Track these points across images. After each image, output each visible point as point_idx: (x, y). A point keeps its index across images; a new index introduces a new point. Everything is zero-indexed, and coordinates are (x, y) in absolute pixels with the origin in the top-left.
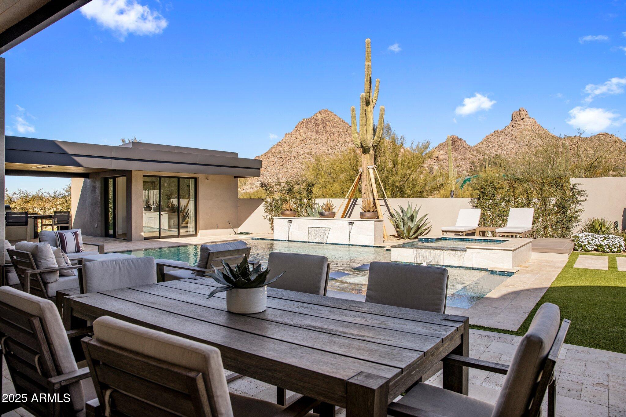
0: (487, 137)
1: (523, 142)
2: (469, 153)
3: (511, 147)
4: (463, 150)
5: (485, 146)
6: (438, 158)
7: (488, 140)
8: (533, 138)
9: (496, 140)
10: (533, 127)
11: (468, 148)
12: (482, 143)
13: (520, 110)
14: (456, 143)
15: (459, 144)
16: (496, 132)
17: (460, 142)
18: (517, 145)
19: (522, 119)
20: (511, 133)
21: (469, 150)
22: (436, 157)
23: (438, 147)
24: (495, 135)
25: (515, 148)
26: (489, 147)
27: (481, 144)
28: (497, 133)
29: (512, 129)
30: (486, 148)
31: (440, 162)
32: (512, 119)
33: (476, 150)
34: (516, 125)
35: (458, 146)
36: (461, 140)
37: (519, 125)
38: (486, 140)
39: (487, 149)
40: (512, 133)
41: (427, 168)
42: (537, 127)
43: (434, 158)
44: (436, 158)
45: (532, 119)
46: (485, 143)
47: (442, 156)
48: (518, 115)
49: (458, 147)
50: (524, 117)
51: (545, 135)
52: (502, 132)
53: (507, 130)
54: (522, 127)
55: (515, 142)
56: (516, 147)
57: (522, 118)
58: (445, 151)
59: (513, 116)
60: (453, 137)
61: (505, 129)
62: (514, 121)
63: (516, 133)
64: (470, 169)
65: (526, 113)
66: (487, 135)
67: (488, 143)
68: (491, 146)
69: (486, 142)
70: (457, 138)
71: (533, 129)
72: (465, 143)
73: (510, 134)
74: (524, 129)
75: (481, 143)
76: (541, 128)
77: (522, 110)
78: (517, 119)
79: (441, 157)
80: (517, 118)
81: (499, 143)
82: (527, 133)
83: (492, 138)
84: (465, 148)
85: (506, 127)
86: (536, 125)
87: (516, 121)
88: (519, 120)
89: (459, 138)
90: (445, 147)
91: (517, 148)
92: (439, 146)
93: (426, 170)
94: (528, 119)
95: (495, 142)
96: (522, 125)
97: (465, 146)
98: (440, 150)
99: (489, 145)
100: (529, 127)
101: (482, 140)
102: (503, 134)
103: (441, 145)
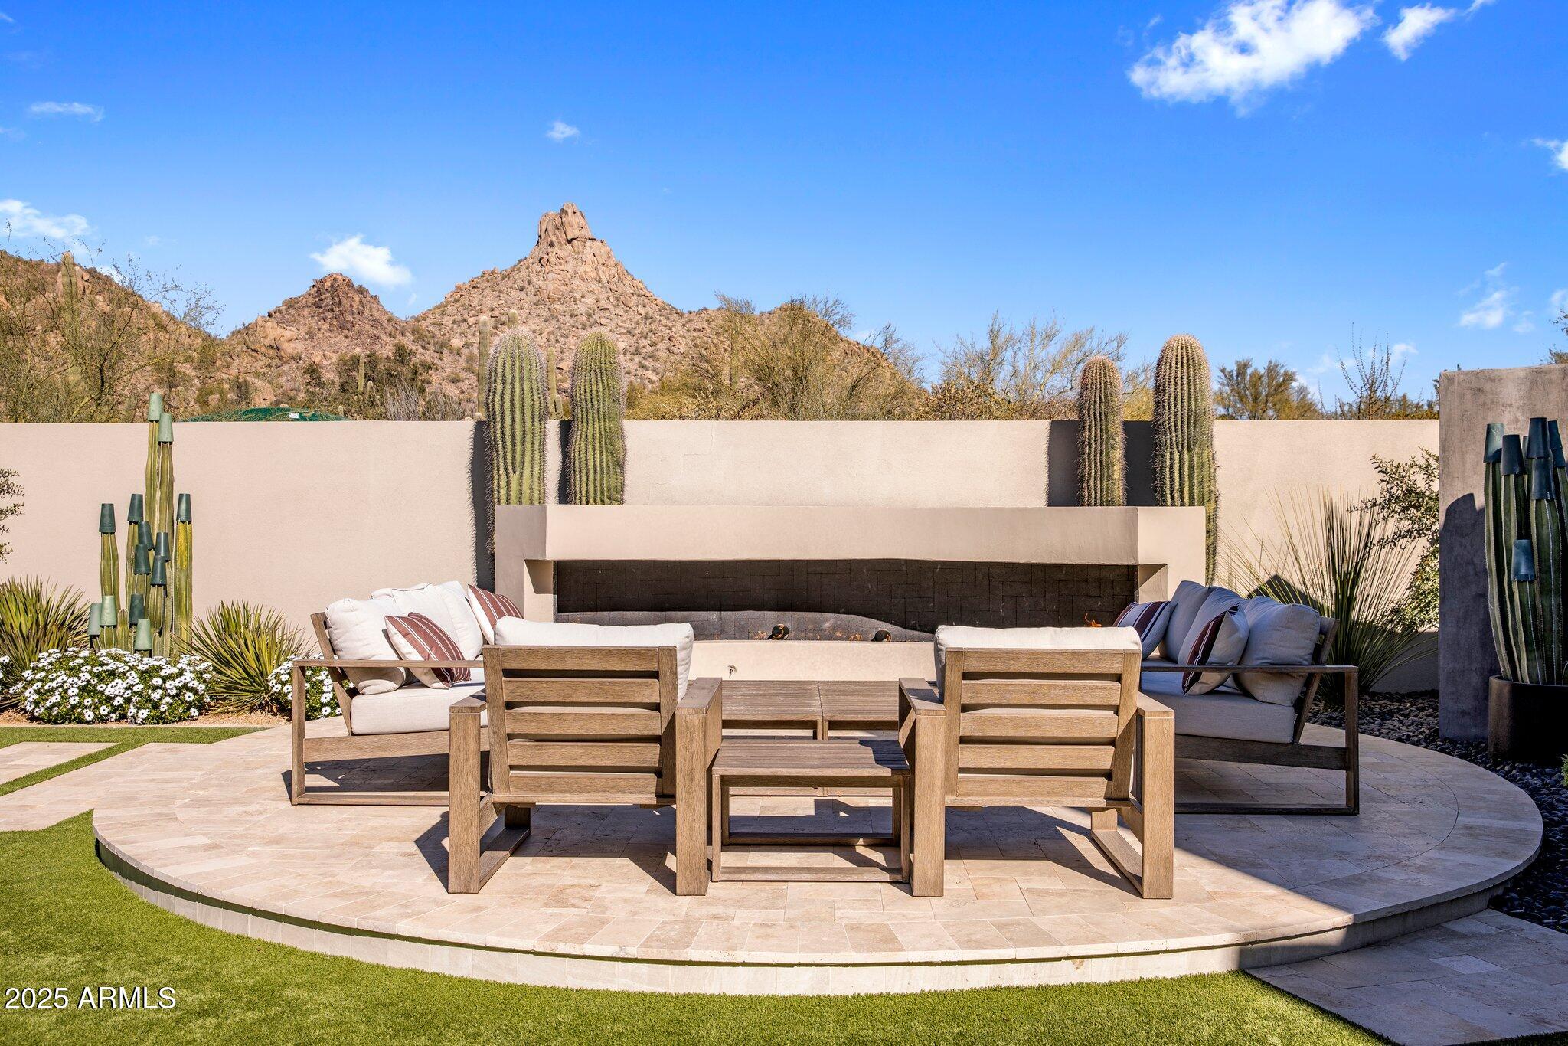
0: (458, 289)
1: (571, 316)
2: (389, 339)
3: (533, 327)
4: (368, 327)
5: (452, 319)
6: (278, 349)
7: (462, 302)
8: (599, 304)
9: (490, 301)
10: (601, 269)
11: (385, 324)
12: (442, 308)
13: (563, 210)
14: (344, 301)
15: (356, 305)
16: (489, 276)
17: (357, 299)
18: (553, 325)
19: (570, 241)
20: (535, 281)
21: (390, 328)
22: (272, 348)
23: (281, 312)
24: (486, 284)
25: (545, 334)
26: (465, 325)
27: (438, 311)
28: (491, 279)
29: (539, 269)
30: (455, 326)
31: (286, 367)
32: (540, 236)
33: (414, 332)
34: (552, 260)
35: (353, 313)
36: (361, 291)
37: (559, 258)
38: (456, 301)
39: (459, 330)
40: (538, 282)
41: (226, 386)
42: (614, 271)
43: (263, 350)
44: (271, 352)
45: (598, 243)
46: (450, 309)
47: (292, 345)
48: (556, 227)
49: (350, 318)
50: (576, 233)
51: (635, 297)
52: (506, 277)
53: (524, 273)
54: (570, 267)
55: (545, 314)
56: (551, 329)
57: (569, 238)
58: (306, 329)
59: (544, 228)
60: (335, 280)
61: (516, 269)
62: (544, 246)
63: (551, 284)
64: (308, 391)
65: (582, 221)
66: (459, 283)
67: (461, 309)
68: (471, 321)
69: (457, 305)
70: (350, 284)
71: (602, 277)
72: (378, 303)
73: (531, 287)
74: (576, 272)
75: (437, 307)
76: (623, 275)
77: (570, 211)
78: (554, 239)
79: (289, 348)
80: (555, 234)
81: (497, 313)
82: (585, 287)
83: (476, 297)
84: (374, 320)
85: (520, 261)
86: (611, 262)
87: (551, 244)
88: (560, 243)
89: (356, 285)
90: (306, 312)
91: (551, 333)
92: (283, 308)
93: (222, 392)
94: (589, 243)
95: (484, 309)
96: (569, 259)
97: (376, 315)
98: (284, 322)
99: (466, 316)
100: (589, 268)
101: (443, 300)
102: (510, 283)
103: (291, 304)
